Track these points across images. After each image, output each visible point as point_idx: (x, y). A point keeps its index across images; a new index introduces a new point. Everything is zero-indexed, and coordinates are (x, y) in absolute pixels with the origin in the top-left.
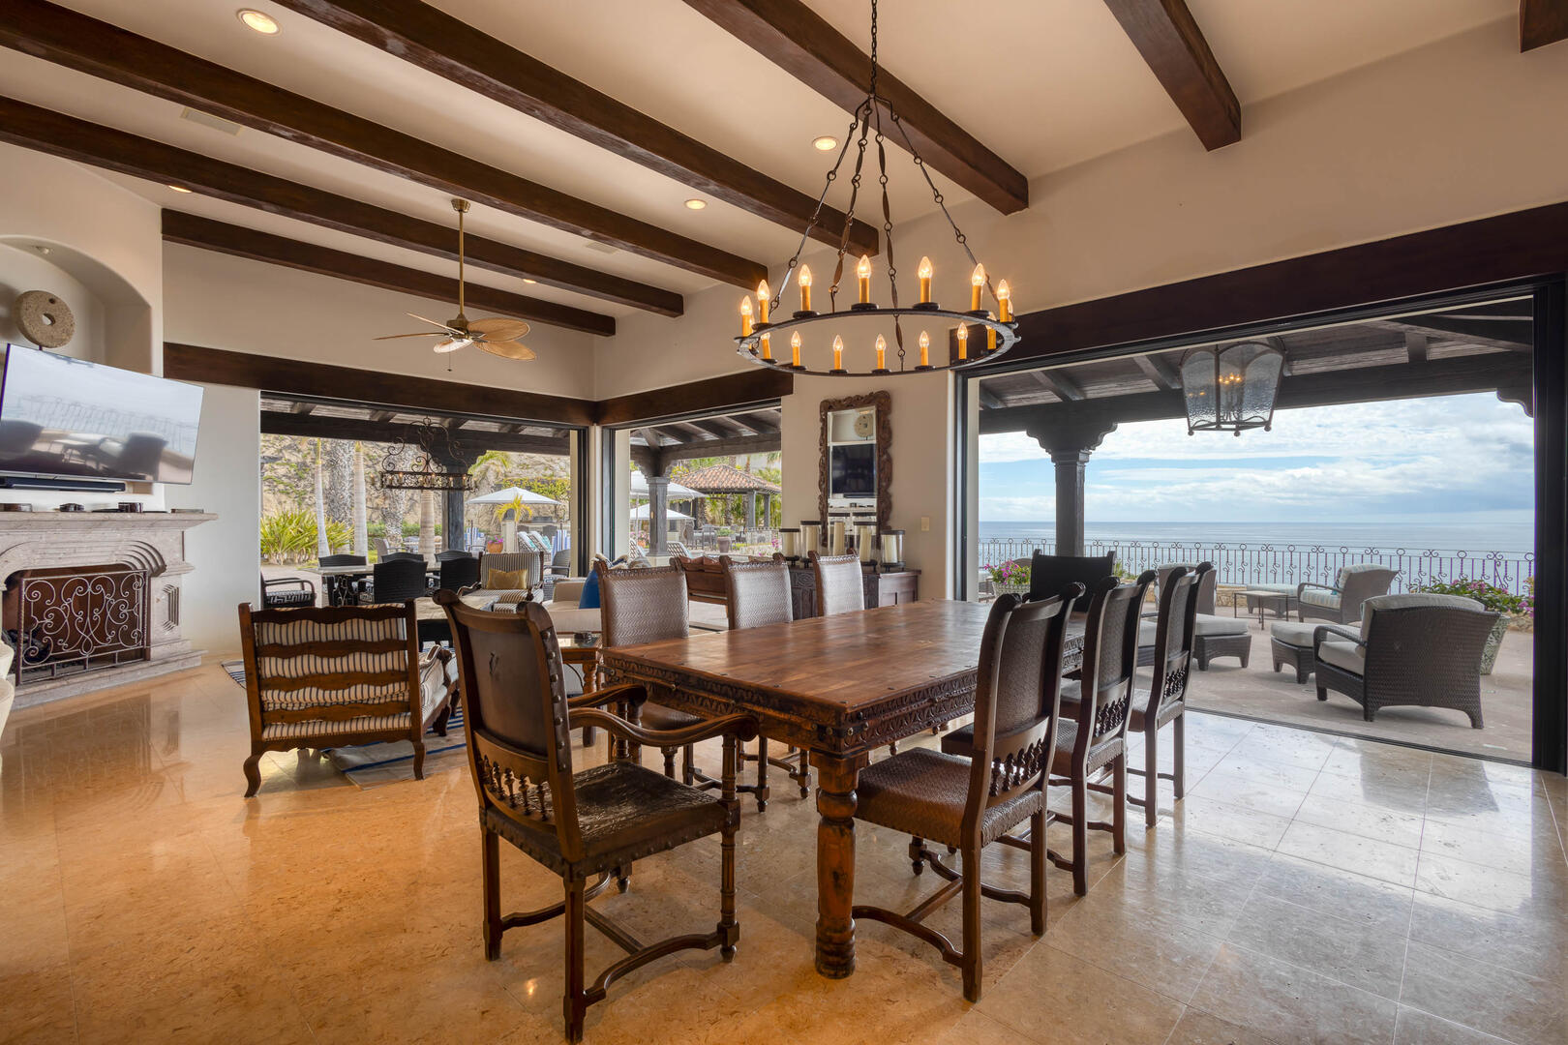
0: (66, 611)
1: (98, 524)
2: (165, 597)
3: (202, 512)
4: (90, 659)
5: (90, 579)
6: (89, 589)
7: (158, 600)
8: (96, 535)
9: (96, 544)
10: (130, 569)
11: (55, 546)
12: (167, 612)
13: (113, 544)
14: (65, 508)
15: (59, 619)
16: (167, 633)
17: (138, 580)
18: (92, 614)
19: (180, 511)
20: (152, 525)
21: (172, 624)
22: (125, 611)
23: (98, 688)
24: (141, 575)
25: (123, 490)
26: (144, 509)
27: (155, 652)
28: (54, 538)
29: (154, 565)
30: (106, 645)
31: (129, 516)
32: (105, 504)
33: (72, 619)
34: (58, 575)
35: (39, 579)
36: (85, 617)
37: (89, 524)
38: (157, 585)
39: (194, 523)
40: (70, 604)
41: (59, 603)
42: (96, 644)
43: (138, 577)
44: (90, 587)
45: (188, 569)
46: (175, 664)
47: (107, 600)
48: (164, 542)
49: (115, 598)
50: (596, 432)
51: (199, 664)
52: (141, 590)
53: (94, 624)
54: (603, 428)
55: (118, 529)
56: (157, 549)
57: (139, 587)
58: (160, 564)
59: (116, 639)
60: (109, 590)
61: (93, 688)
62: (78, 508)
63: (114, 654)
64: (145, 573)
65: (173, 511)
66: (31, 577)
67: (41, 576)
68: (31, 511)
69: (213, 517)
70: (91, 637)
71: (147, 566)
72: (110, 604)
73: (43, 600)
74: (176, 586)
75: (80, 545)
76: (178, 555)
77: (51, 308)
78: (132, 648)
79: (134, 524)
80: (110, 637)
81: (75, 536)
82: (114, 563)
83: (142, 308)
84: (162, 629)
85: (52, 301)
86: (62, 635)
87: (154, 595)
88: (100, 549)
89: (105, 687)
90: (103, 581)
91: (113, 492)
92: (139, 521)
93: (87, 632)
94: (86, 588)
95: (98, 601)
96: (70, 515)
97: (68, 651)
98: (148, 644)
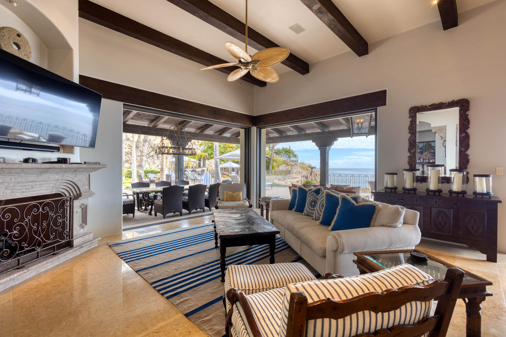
0: (26, 225)
1: (46, 170)
2: (80, 210)
3: (99, 163)
4: (40, 251)
5: (41, 203)
6: (41, 210)
7: (77, 212)
8: (45, 176)
9: (44, 183)
10: (63, 196)
11: (20, 184)
12: (81, 218)
13: (54, 182)
14: (26, 161)
15: (22, 229)
16: (81, 230)
17: (67, 202)
18: (42, 224)
19: (89, 163)
20: (75, 171)
21: (84, 225)
22: (60, 221)
23: (45, 269)
24: (69, 199)
25: (59, 151)
26: (71, 162)
27: (76, 242)
28: (19, 179)
29: (75, 193)
30: (50, 241)
31: (64, 166)
32: (49, 159)
33: (30, 229)
34: (22, 202)
35: (10, 206)
36: (38, 227)
37: (41, 170)
38: (77, 204)
39: (95, 169)
40: (29, 220)
41: (22, 220)
42: (44, 242)
43: (67, 200)
44: (41, 208)
45: (91, 194)
46: (86, 247)
47: (51, 215)
48: (80, 179)
49: (55, 214)
50: (254, 130)
51: (96, 245)
52: (68, 208)
53: (43, 230)
54: (257, 128)
55: (57, 173)
56: (77, 184)
57: (67, 207)
58: (78, 192)
59: (55, 238)
60: (52, 210)
61: (43, 270)
62: (34, 161)
63: (54, 246)
64: (71, 198)
65: (85, 163)
66: (4, 205)
67: (12, 204)
68: (4, 162)
69: (104, 166)
70: (42, 238)
71: (72, 194)
72: (52, 218)
73: (12, 219)
74: (86, 204)
75: (35, 183)
76: (87, 187)
77: (18, 40)
78: (64, 241)
79: (66, 171)
80: (52, 237)
81: (32, 178)
82: (54, 193)
83: (69, 49)
84: (78, 228)
85: (19, 35)
86: (24, 240)
87: (75, 210)
88: (46, 185)
89: (49, 267)
90: (48, 204)
91: (54, 151)
92: (69, 168)
93: (39, 236)
94: (38, 210)
95: (45, 216)
96: (30, 165)
97: (28, 249)
98: (72, 238)
